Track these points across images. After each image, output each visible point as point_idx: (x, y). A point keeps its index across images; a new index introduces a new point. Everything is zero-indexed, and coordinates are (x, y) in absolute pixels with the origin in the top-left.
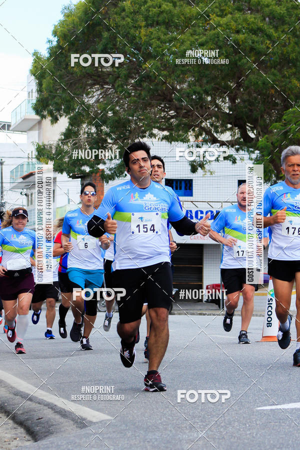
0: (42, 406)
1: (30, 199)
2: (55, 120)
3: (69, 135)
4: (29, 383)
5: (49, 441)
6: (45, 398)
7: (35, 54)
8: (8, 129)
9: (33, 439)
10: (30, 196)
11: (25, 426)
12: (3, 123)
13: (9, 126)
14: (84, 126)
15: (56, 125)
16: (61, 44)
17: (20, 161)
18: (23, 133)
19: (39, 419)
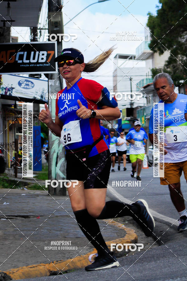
0: (162, 224)
1: (148, 100)
2: (162, 53)
3: (171, 61)
4: (153, 210)
5: (169, 245)
6: (164, 219)
7: (149, 14)
8: (134, 59)
9: (158, 244)
10: (148, 99)
11: (153, 236)
12: (131, 56)
13: (135, 57)
14: (179, 56)
15: (162, 56)
16: (164, 8)
17: (142, 78)
18: (143, 61)
19: (161, 232)
